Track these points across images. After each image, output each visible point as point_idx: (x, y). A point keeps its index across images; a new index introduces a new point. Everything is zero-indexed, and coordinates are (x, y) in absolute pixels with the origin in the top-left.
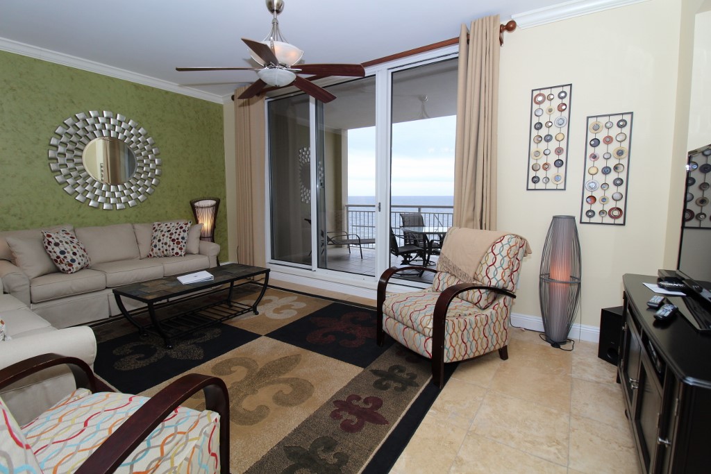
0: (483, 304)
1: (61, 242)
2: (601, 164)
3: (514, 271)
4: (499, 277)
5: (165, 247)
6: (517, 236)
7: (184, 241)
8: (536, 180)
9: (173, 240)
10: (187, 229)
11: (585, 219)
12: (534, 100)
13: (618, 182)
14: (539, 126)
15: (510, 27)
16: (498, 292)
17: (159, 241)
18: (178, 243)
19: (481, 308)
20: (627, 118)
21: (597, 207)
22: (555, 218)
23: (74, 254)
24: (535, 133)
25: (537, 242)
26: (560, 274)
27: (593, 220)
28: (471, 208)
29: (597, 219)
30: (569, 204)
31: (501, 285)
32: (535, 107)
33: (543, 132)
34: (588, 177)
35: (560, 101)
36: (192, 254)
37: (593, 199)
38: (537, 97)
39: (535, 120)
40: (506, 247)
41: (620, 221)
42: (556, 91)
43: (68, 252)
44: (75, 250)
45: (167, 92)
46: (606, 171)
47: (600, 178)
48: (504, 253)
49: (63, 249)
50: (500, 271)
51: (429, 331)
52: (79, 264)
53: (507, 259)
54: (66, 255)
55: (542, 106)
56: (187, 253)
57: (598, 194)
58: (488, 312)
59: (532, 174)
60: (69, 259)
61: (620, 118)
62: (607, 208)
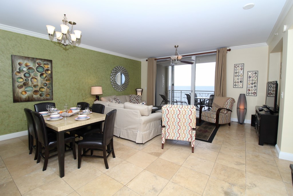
0: (225, 113)
2: (251, 82)
3: (232, 106)
4: (229, 107)
5: (135, 102)
6: (232, 98)
8: (235, 85)
9: (136, 100)
11: (248, 95)
12: (235, 67)
13: (255, 86)
14: (236, 73)
15: (230, 50)
16: (228, 110)
17: (133, 100)
18: (138, 101)
19: (225, 114)
20: (257, 72)
21: (250, 92)
22: (240, 94)
24: (235, 74)
25: (236, 100)
26: (242, 107)
27: (249, 95)
28: (220, 92)
29: (250, 95)
30: (244, 91)
31: (229, 109)
32: (235, 68)
33: (237, 74)
34: (248, 85)
35: (241, 67)
37: (249, 90)
38: (236, 66)
39: (235, 71)
40: (230, 101)
41: (256, 95)
42: (240, 65)
45: (131, 59)
46: (252, 84)
47: (251, 85)
48: (230, 102)
50: (229, 106)
51: (215, 117)
53: (230, 103)
55: (237, 68)
57: (250, 89)
58: (226, 114)
59: (235, 84)
61: (255, 72)
62: (253, 92)
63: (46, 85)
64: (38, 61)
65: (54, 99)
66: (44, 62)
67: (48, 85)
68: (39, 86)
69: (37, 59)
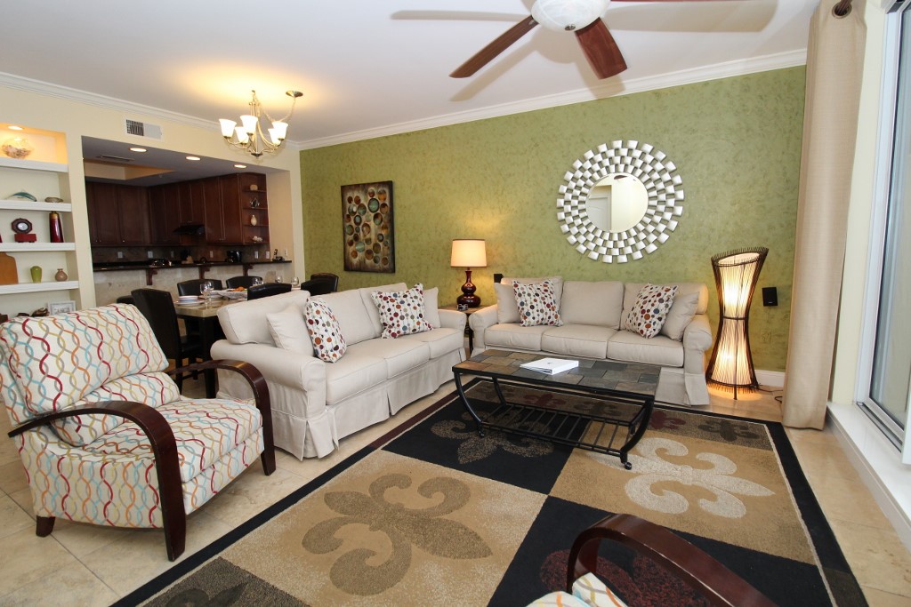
1: (524, 293)
7: (657, 316)
10: (665, 298)
23: (532, 307)
36: (669, 338)
43: (527, 305)
44: (534, 304)
49: (523, 301)
52: (534, 318)
54: (524, 307)
56: (662, 334)
60: (525, 311)
63: (381, 238)
64: (371, 189)
65: (397, 269)
66: (378, 187)
67: (385, 239)
68: (373, 242)
69: (369, 185)
